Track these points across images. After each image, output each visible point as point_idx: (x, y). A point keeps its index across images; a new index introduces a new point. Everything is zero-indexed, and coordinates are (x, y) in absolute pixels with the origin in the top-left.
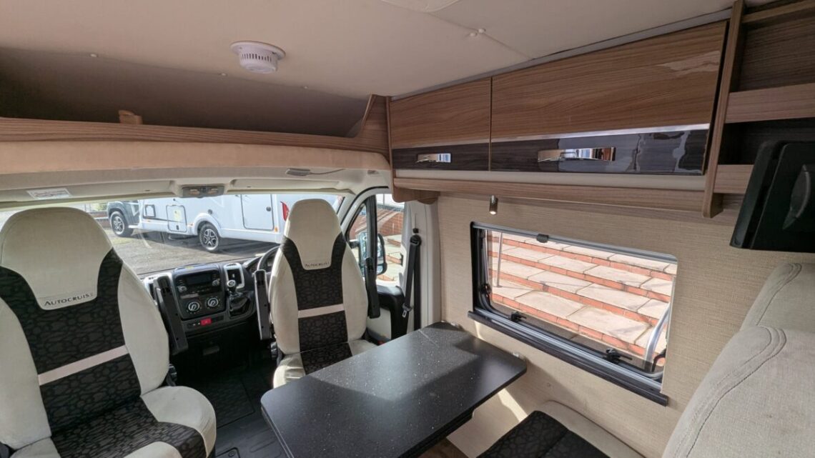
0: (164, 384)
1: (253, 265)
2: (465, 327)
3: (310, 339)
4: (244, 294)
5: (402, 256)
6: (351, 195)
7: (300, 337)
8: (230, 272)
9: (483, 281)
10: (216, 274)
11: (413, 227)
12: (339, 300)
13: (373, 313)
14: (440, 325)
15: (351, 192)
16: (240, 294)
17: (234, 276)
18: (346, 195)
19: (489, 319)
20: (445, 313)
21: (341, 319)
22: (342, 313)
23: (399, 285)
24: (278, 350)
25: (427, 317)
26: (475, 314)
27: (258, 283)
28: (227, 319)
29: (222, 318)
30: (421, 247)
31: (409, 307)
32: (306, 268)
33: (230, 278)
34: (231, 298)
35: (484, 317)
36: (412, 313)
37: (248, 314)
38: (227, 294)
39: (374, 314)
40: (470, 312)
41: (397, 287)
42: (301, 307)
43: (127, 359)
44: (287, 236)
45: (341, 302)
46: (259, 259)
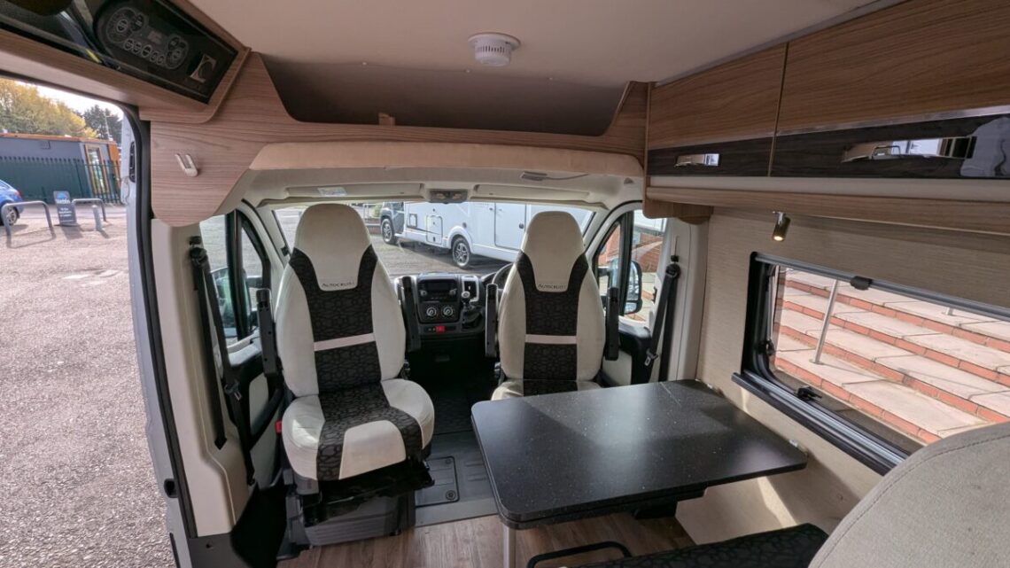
0: (399, 376)
1: (489, 280)
2: (725, 393)
3: (535, 368)
4: (478, 308)
5: (656, 290)
6: (605, 210)
7: (525, 363)
8: (467, 283)
9: (763, 336)
10: (453, 283)
11: (673, 254)
12: (572, 331)
13: (609, 353)
14: (693, 383)
15: (603, 206)
16: (473, 307)
17: (469, 288)
18: (597, 209)
20: (702, 370)
21: (572, 353)
22: (573, 347)
23: (648, 327)
24: (501, 371)
25: (677, 369)
26: (743, 379)
27: (489, 298)
28: (459, 330)
29: (454, 328)
30: (680, 280)
31: (655, 354)
32: (540, 289)
33: (467, 289)
34: (464, 310)
35: (757, 385)
36: (657, 362)
37: (477, 330)
38: (461, 306)
39: (611, 355)
40: (735, 374)
41: (645, 328)
42: (530, 331)
43: (373, 345)
44: (523, 251)
45: (574, 333)
46: (493, 275)
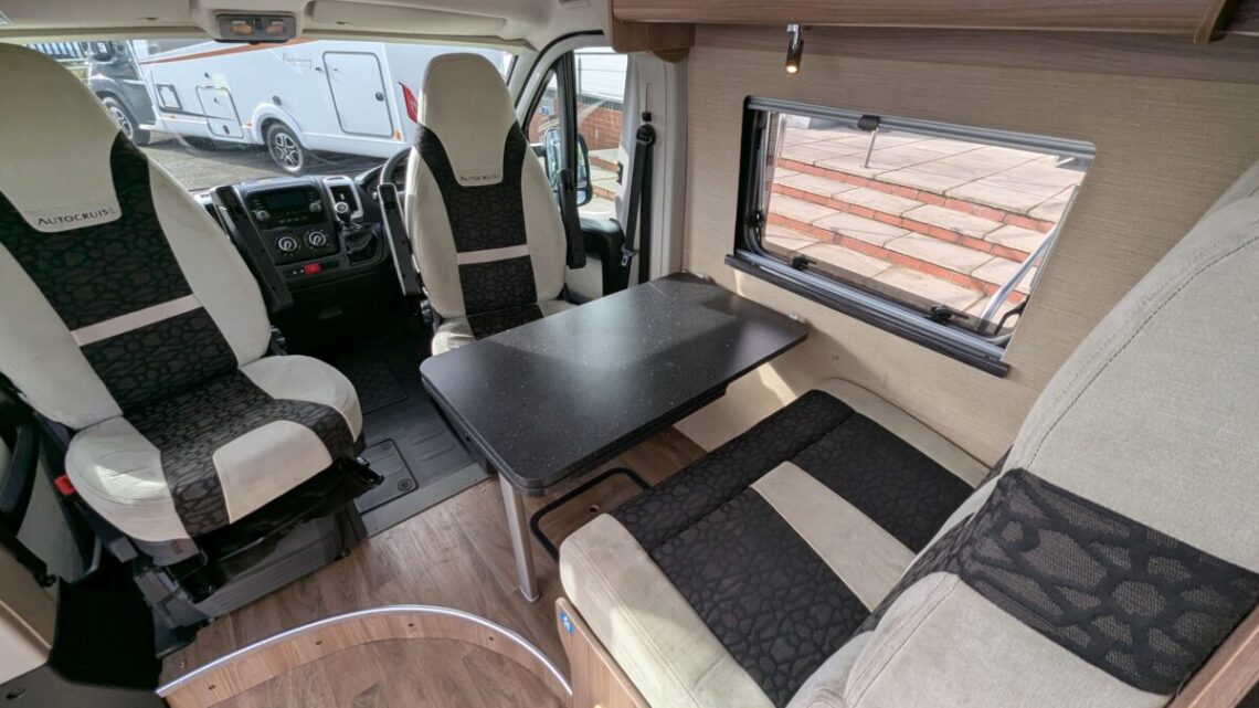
1: (372, 179)
2: (718, 280)
3: (480, 297)
4: (367, 227)
5: (622, 166)
6: (530, 50)
7: (464, 293)
8: (336, 190)
9: (754, 206)
10: (311, 192)
11: (643, 110)
12: (521, 239)
13: (574, 261)
14: (680, 276)
15: (528, 45)
16: (359, 226)
17: (342, 196)
18: (519, 50)
19: (757, 266)
20: (689, 259)
21: (526, 267)
22: (526, 260)
23: (615, 218)
24: (432, 311)
25: (660, 264)
26: (736, 260)
27: (387, 206)
28: (345, 265)
29: (336, 264)
30: (655, 147)
31: (632, 250)
32: (463, 183)
33: (338, 199)
34: (345, 233)
35: (749, 263)
36: (636, 260)
37: (376, 259)
38: (337, 227)
39: (577, 262)
40: (728, 256)
41: (611, 220)
42: (461, 248)
43: (202, 314)
44: (424, 124)
45: (523, 241)
46: (379, 170)
